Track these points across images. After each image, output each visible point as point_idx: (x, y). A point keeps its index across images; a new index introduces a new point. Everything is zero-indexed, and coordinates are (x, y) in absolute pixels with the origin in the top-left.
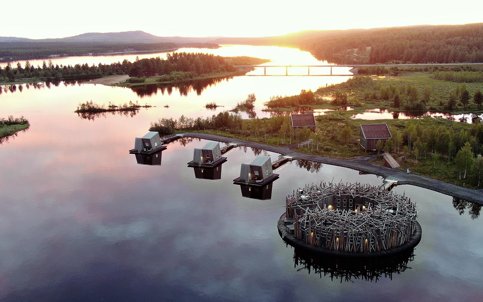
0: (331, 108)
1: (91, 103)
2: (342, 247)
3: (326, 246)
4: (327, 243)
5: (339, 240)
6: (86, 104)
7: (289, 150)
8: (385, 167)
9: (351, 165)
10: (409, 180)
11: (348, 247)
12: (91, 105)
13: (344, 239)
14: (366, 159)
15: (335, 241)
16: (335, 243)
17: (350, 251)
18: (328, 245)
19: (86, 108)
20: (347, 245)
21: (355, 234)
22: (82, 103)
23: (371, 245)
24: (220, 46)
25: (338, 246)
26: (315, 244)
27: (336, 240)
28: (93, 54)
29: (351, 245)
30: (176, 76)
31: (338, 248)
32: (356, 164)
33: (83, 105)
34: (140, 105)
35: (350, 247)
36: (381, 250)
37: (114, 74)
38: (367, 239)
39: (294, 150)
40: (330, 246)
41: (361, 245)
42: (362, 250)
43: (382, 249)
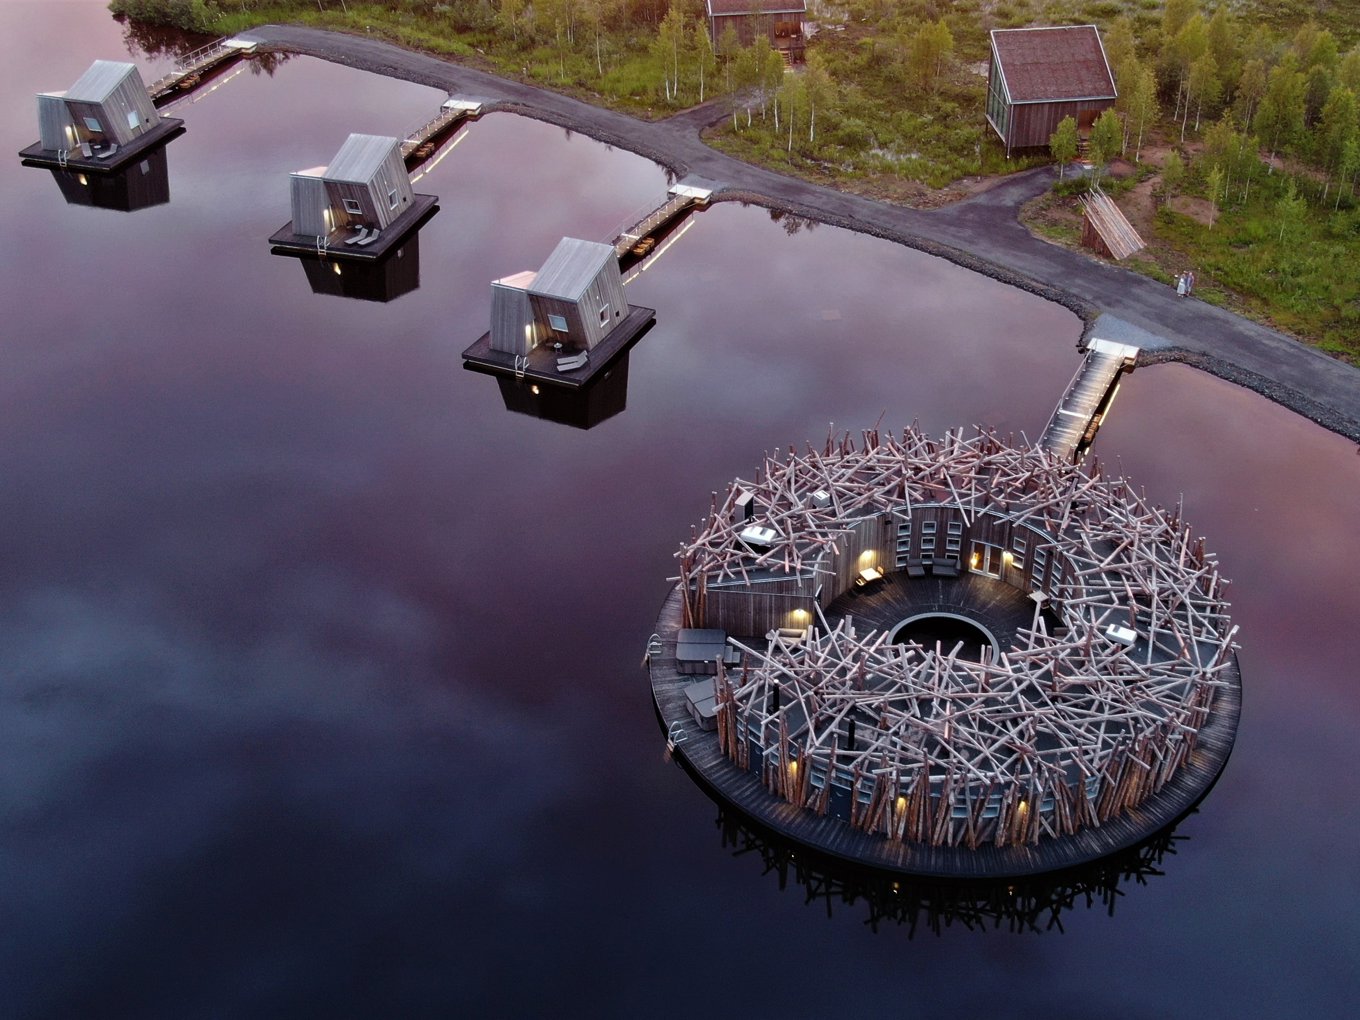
2: (917, 830)
3: (853, 820)
4: (859, 810)
5: (909, 807)
7: (696, 142)
8: (1084, 254)
10: (1181, 340)
11: (944, 829)
13: (931, 805)
14: (1011, 196)
15: (889, 807)
16: (889, 815)
17: (954, 843)
18: (862, 817)
20: (939, 826)
21: (978, 787)
23: (1040, 819)
25: (902, 825)
26: (806, 803)
27: (894, 805)
29: (959, 823)
31: (901, 832)
32: (968, 233)
35: (951, 830)
36: (1080, 829)
38: (1026, 800)
39: (717, 142)
40: (868, 821)
41: (997, 824)
42: (1001, 841)
43: (1084, 826)
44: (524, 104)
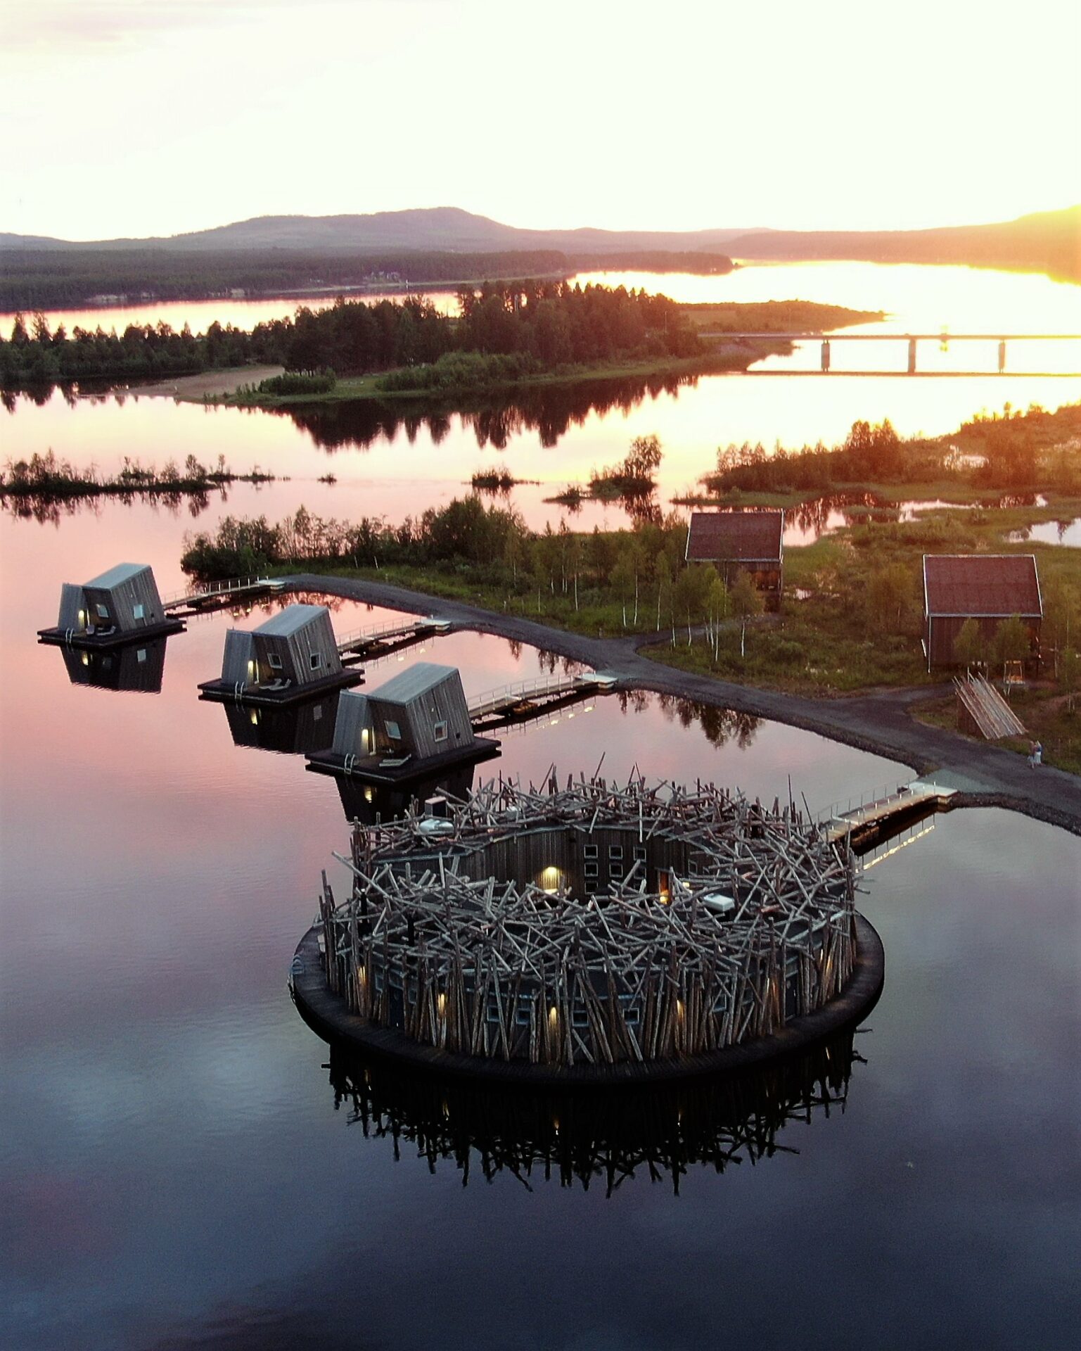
0: (956, 496)
1: (51, 460)
2: (457, 1034)
3: (405, 1025)
4: (409, 1013)
5: (448, 1006)
6: (29, 462)
7: (632, 652)
9: (824, 718)
10: (1010, 789)
11: (480, 1038)
12: (48, 469)
13: (466, 1000)
15: (431, 1006)
16: (433, 1014)
17: (490, 1053)
18: (412, 1022)
19: (30, 476)
20: (475, 1029)
21: (506, 982)
22: (16, 460)
23: (572, 1036)
24: (736, 264)
25: (444, 1028)
26: (372, 1013)
27: (435, 1004)
28: (246, 294)
29: (493, 1028)
30: (452, 368)
31: (444, 1036)
33: (21, 466)
34: (233, 472)
35: (486, 1037)
36: (620, 1061)
37: (249, 363)
39: (650, 653)
40: (417, 1026)
41: (529, 1033)
42: (534, 1054)
43: (625, 1057)
44: (490, 625)
